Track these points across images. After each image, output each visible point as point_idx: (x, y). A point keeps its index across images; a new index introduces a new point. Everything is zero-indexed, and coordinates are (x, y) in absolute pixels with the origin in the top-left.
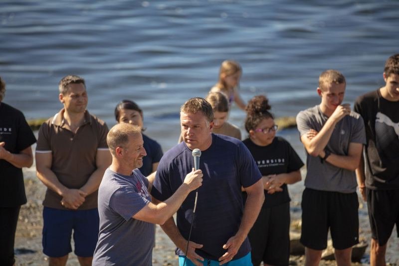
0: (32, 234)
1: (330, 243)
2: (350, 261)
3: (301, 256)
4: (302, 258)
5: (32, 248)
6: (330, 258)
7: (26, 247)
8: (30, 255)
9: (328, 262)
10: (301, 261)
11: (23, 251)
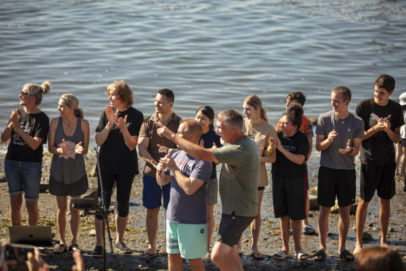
0: (137, 193)
1: (336, 201)
2: (349, 214)
3: (316, 211)
4: (316, 212)
5: (137, 203)
6: (336, 212)
7: (133, 202)
8: (135, 207)
9: (334, 215)
10: (316, 214)
11: (133, 205)
